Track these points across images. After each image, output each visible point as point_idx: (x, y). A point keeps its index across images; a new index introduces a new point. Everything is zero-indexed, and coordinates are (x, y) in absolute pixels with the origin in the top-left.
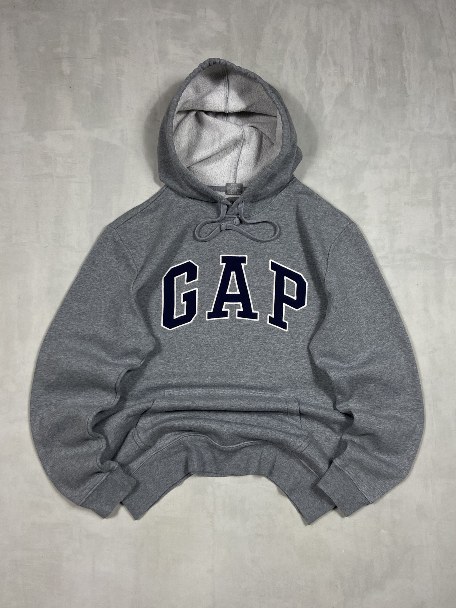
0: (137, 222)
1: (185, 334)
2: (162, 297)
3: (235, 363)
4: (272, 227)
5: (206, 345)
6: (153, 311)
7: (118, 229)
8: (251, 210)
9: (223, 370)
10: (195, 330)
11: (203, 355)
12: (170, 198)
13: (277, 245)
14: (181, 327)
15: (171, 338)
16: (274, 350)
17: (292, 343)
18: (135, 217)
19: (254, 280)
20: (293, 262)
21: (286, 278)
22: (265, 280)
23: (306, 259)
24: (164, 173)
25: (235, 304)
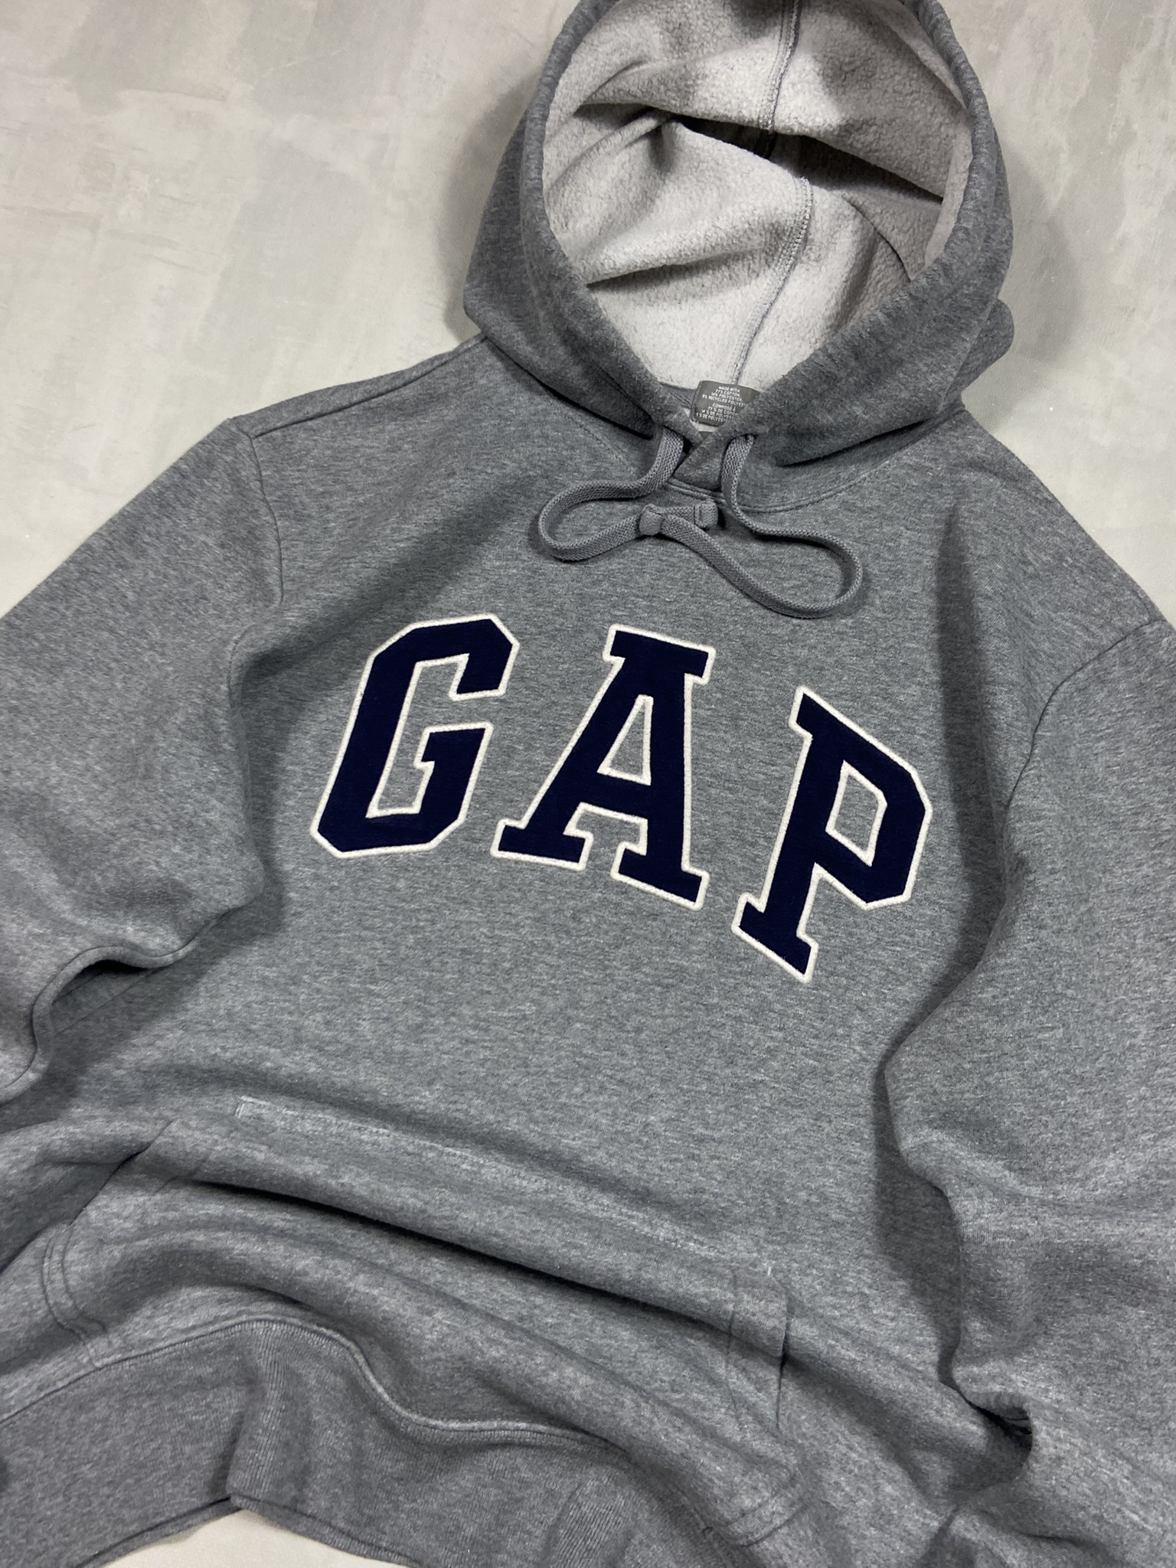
0: (340, 438)
1: (393, 889)
2: (345, 724)
3: (559, 1059)
4: (836, 568)
5: (463, 950)
6: (297, 768)
7: (260, 439)
8: (771, 489)
9: (501, 1072)
10: (435, 883)
11: (441, 990)
12: (483, 382)
13: (842, 639)
14: (387, 855)
15: (332, 889)
16: (732, 1044)
17: (816, 1037)
18: (336, 417)
19: (719, 747)
20: (890, 716)
21: (847, 769)
22: (762, 757)
23: (945, 717)
24: (485, 285)
25: (621, 821)
